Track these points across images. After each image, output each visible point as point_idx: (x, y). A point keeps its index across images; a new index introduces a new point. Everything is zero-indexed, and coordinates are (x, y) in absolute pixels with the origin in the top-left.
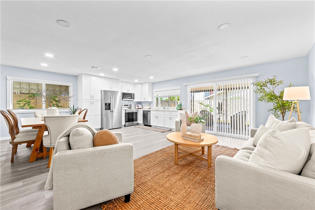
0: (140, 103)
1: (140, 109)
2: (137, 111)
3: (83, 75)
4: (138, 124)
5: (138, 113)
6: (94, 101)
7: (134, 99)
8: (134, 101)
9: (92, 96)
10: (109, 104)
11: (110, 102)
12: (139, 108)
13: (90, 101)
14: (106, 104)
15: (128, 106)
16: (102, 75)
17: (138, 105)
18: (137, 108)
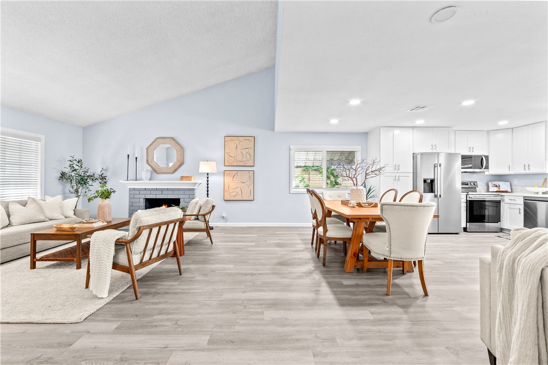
0: (501, 177)
1: (506, 192)
2: (498, 198)
3: (381, 128)
4: (501, 230)
5: (502, 203)
6: (400, 175)
7: (487, 167)
8: (487, 173)
9: (397, 166)
10: (432, 181)
11: (433, 177)
12: (502, 189)
13: (394, 175)
14: (425, 181)
15: (468, 184)
16: (420, 122)
17: (497, 183)
18: (496, 189)
